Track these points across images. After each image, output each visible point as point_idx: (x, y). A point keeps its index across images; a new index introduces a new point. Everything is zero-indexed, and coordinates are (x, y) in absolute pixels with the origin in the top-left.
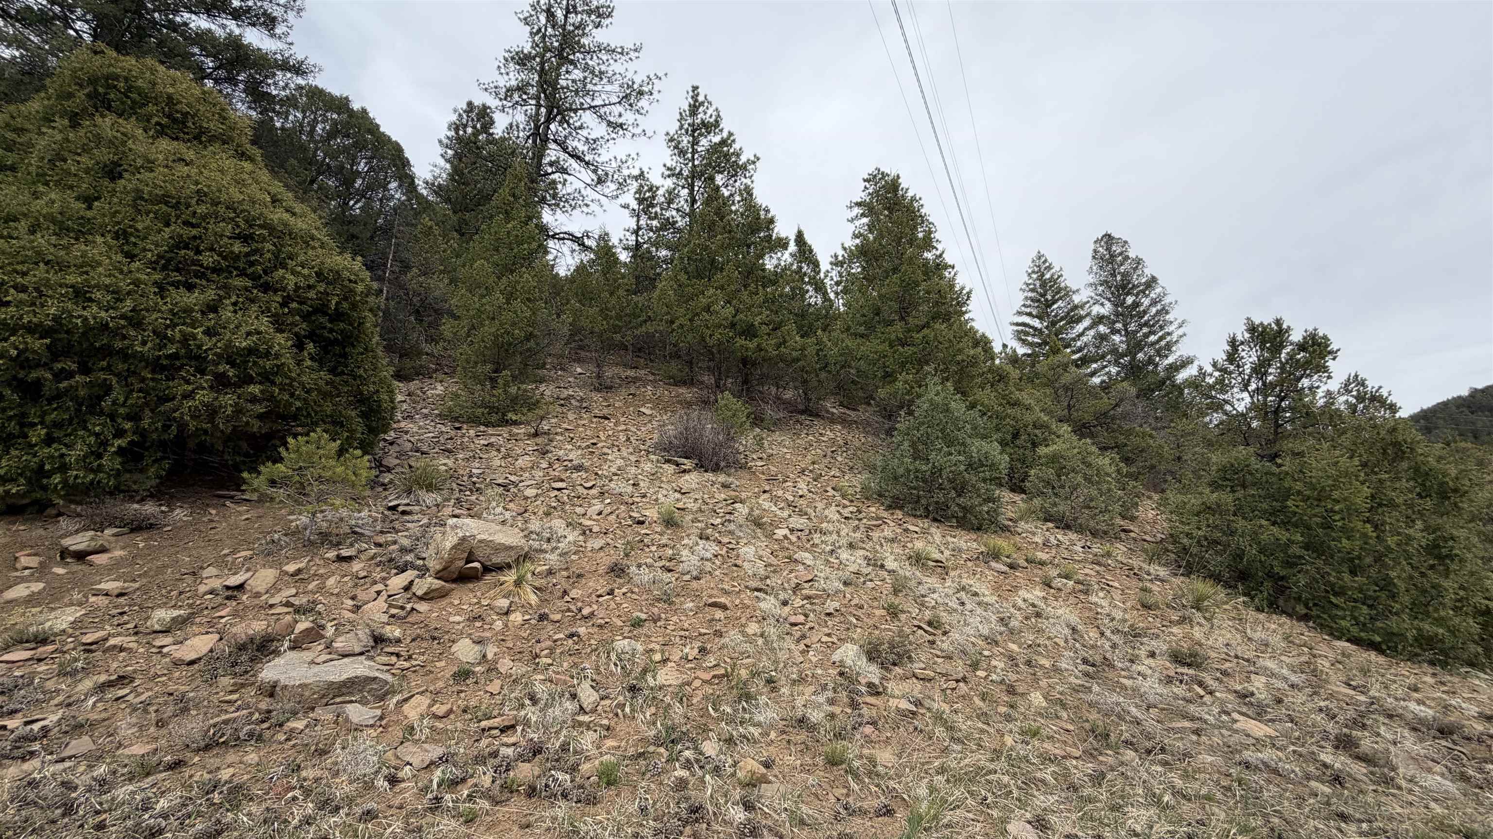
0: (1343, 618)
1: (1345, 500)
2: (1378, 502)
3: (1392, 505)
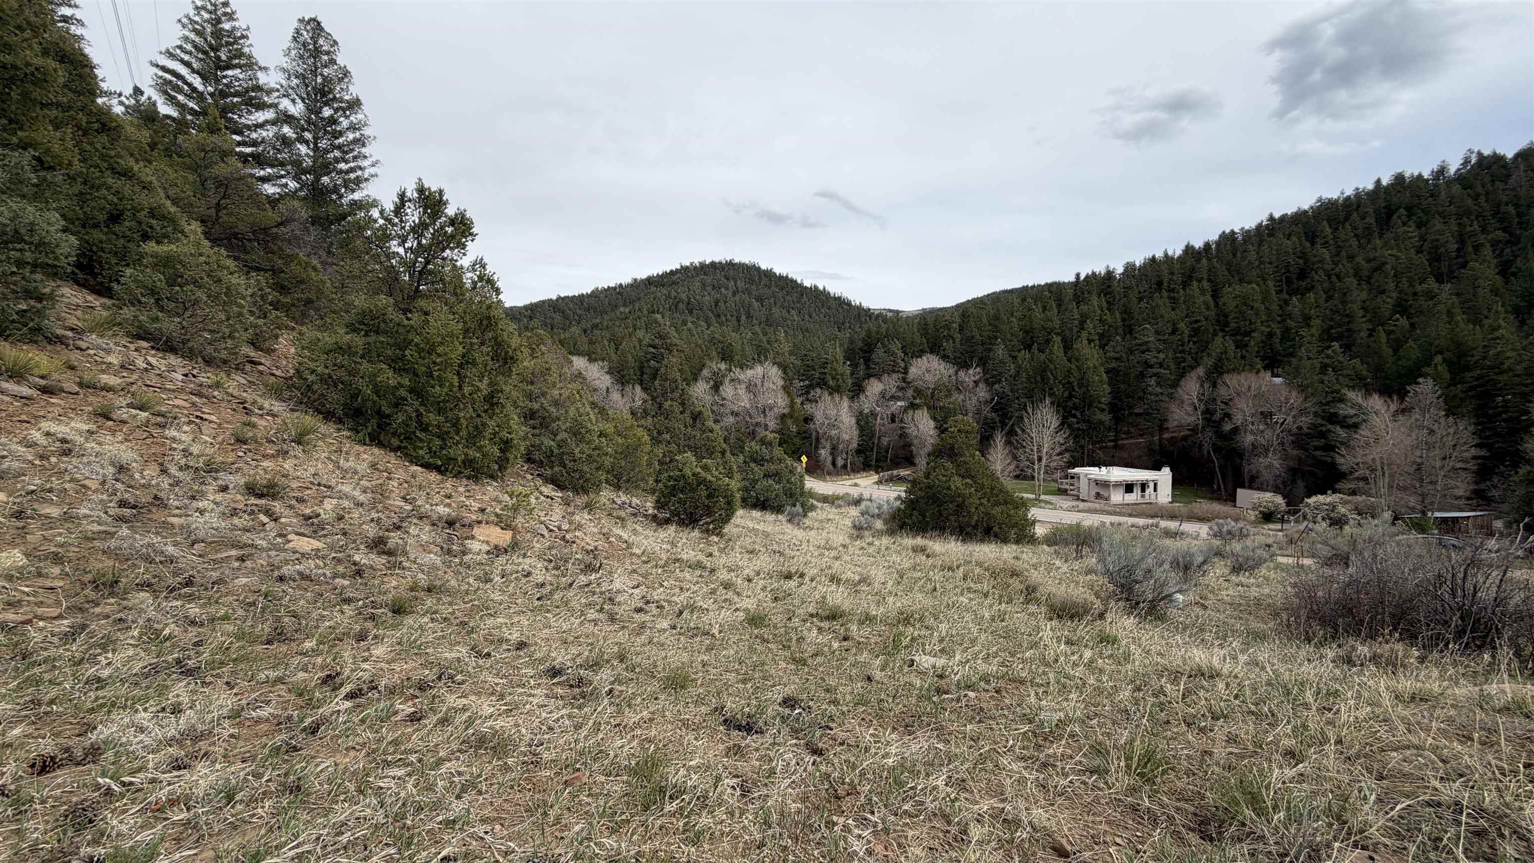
0: (422, 448)
1: (446, 354)
2: (467, 361)
3: (474, 363)
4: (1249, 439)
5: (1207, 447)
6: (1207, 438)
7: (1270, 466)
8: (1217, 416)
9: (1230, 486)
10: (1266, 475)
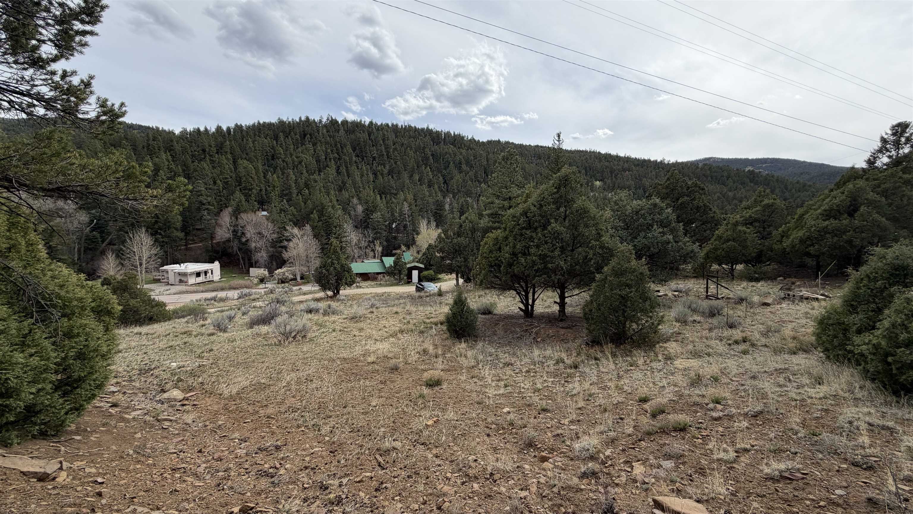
4: (253, 245)
5: (235, 248)
6: (235, 245)
7: (262, 257)
8: (239, 234)
9: (247, 267)
10: (262, 261)
